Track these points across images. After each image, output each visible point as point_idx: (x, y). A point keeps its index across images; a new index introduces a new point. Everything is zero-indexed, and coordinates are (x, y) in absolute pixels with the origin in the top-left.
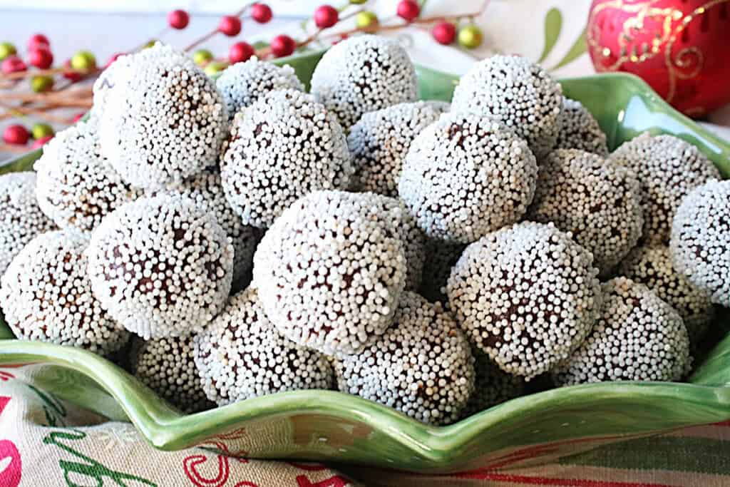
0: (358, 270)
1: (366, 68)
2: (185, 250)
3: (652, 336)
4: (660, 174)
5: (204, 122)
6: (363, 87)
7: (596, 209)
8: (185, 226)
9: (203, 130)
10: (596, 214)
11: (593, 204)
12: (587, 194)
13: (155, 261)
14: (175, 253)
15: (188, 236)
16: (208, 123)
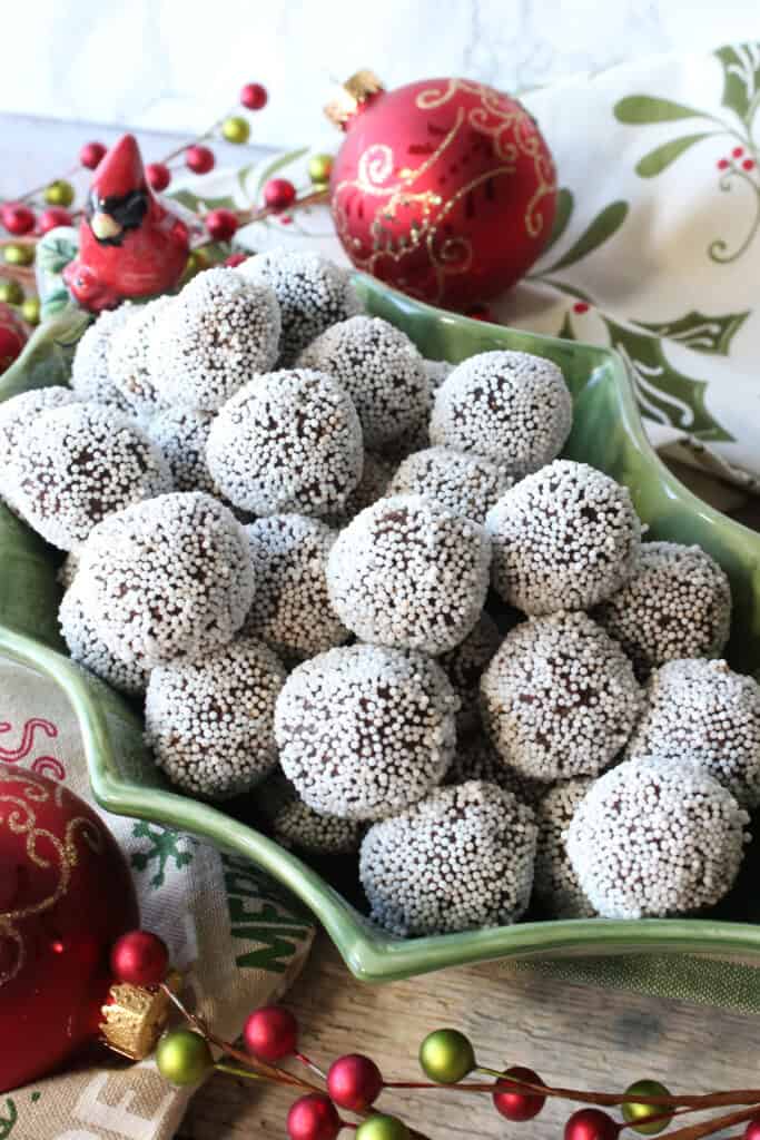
0: (136, 588)
1: (472, 397)
2: (76, 477)
3: (436, 862)
4: (672, 717)
5: (218, 365)
6: (459, 415)
7: (526, 699)
8: (97, 455)
9: (213, 372)
10: (524, 705)
11: (526, 692)
12: (529, 677)
13: (44, 470)
14: (65, 474)
15: (89, 466)
16: (222, 368)
